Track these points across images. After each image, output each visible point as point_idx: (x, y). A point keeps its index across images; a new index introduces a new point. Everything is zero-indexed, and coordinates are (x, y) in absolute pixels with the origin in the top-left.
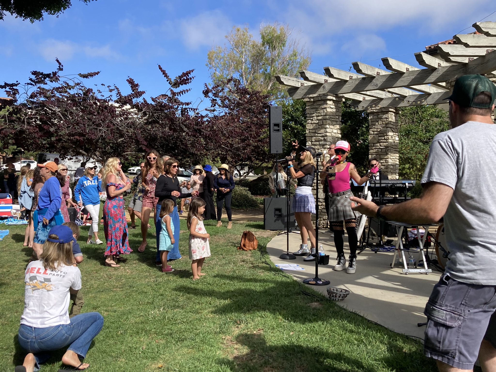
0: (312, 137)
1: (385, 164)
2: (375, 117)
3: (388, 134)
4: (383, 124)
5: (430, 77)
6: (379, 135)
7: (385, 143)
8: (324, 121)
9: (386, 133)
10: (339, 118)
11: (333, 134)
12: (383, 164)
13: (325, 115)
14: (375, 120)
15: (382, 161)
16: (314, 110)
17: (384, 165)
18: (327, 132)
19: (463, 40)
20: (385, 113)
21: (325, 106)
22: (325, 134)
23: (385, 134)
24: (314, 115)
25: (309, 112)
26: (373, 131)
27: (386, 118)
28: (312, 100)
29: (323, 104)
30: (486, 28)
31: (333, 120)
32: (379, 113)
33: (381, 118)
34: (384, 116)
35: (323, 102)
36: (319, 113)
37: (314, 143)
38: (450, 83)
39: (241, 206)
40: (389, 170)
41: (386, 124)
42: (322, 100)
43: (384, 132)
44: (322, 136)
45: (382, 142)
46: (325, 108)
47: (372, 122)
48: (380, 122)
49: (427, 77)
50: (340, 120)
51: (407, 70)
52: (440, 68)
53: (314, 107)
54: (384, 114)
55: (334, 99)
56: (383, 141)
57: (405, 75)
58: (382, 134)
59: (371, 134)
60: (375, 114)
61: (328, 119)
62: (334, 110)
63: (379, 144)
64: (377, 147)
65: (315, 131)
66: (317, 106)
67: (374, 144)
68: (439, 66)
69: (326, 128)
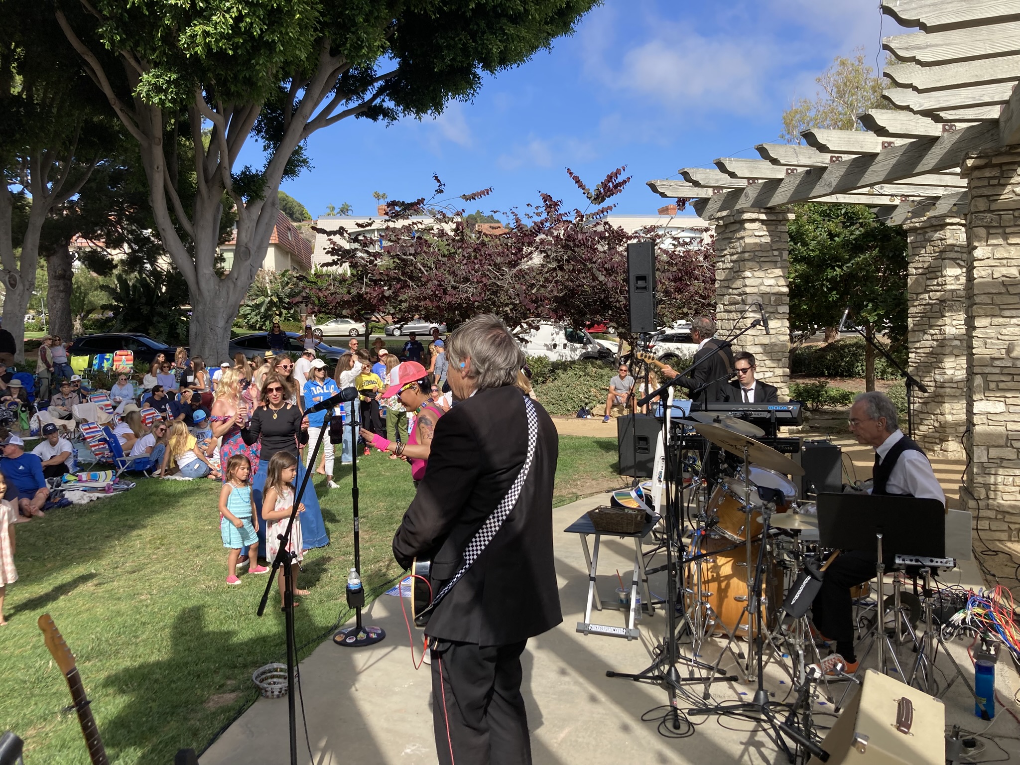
0: (724, 295)
1: (939, 337)
2: (920, 238)
3: (944, 273)
4: (935, 252)
5: (927, 157)
6: (927, 276)
7: (938, 293)
8: (741, 263)
9: (941, 271)
10: (781, 254)
11: (762, 288)
12: (935, 337)
13: (743, 252)
14: (919, 244)
15: (932, 331)
16: (726, 242)
17: (937, 340)
18: (746, 286)
20: (939, 228)
21: (742, 234)
22: (743, 289)
23: (939, 274)
24: (726, 252)
25: (719, 247)
26: (916, 268)
27: (942, 239)
28: (721, 222)
29: (738, 231)
30: (907, 49)
31: (762, 259)
32: (927, 230)
33: (930, 241)
34: (937, 235)
35: (738, 226)
36: (733, 248)
37: (727, 307)
40: (948, 350)
41: (941, 252)
42: (736, 222)
43: (936, 269)
44: (740, 295)
45: (932, 291)
46: (743, 238)
47: (913, 248)
48: (929, 249)
49: (921, 157)
50: (785, 257)
51: (884, 148)
54: (936, 231)
55: (763, 217)
56: (936, 288)
57: (879, 158)
58: (933, 272)
59: (912, 275)
60: (919, 232)
61: (748, 260)
62: (767, 240)
63: (926, 296)
64: (924, 302)
65: (728, 282)
66: (729, 235)
67: (917, 294)
69: (744, 278)
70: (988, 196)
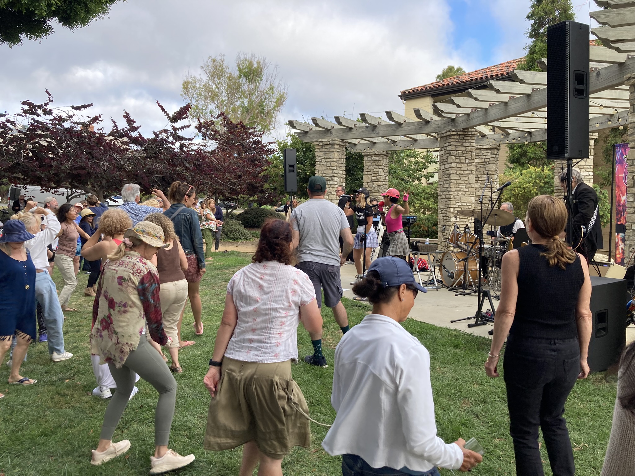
2: (369, 159)
3: (380, 174)
5: (425, 128)
6: (373, 175)
7: (377, 183)
8: (332, 163)
9: (378, 173)
10: (343, 161)
11: (339, 174)
13: (333, 158)
14: (369, 162)
16: (323, 153)
19: (456, 102)
20: (378, 156)
21: (332, 150)
22: (332, 174)
24: (322, 157)
25: (318, 155)
26: (367, 172)
27: (379, 160)
28: (321, 144)
29: (331, 148)
30: (475, 95)
31: (339, 162)
32: (373, 156)
33: (374, 160)
34: (377, 158)
35: (330, 146)
36: (327, 156)
38: (441, 134)
39: (237, 239)
41: (378, 165)
42: (330, 144)
43: (376, 173)
44: (330, 177)
45: (375, 181)
46: (333, 152)
47: (366, 163)
48: (374, 164)
49: (423, 128)
50: (345, 162)
51: (404, 122)
52: (432, 121)
53: (323, 150)
55: (340, 143)
57: (403, 125)
59: (366, 174)
60: (369, 156)
61: (335, 162)
63: (373, 184)
65: (323, 172)
66: (325, 150)
67: (368, 182)
68: (431, 119)
70: (455, 145)
